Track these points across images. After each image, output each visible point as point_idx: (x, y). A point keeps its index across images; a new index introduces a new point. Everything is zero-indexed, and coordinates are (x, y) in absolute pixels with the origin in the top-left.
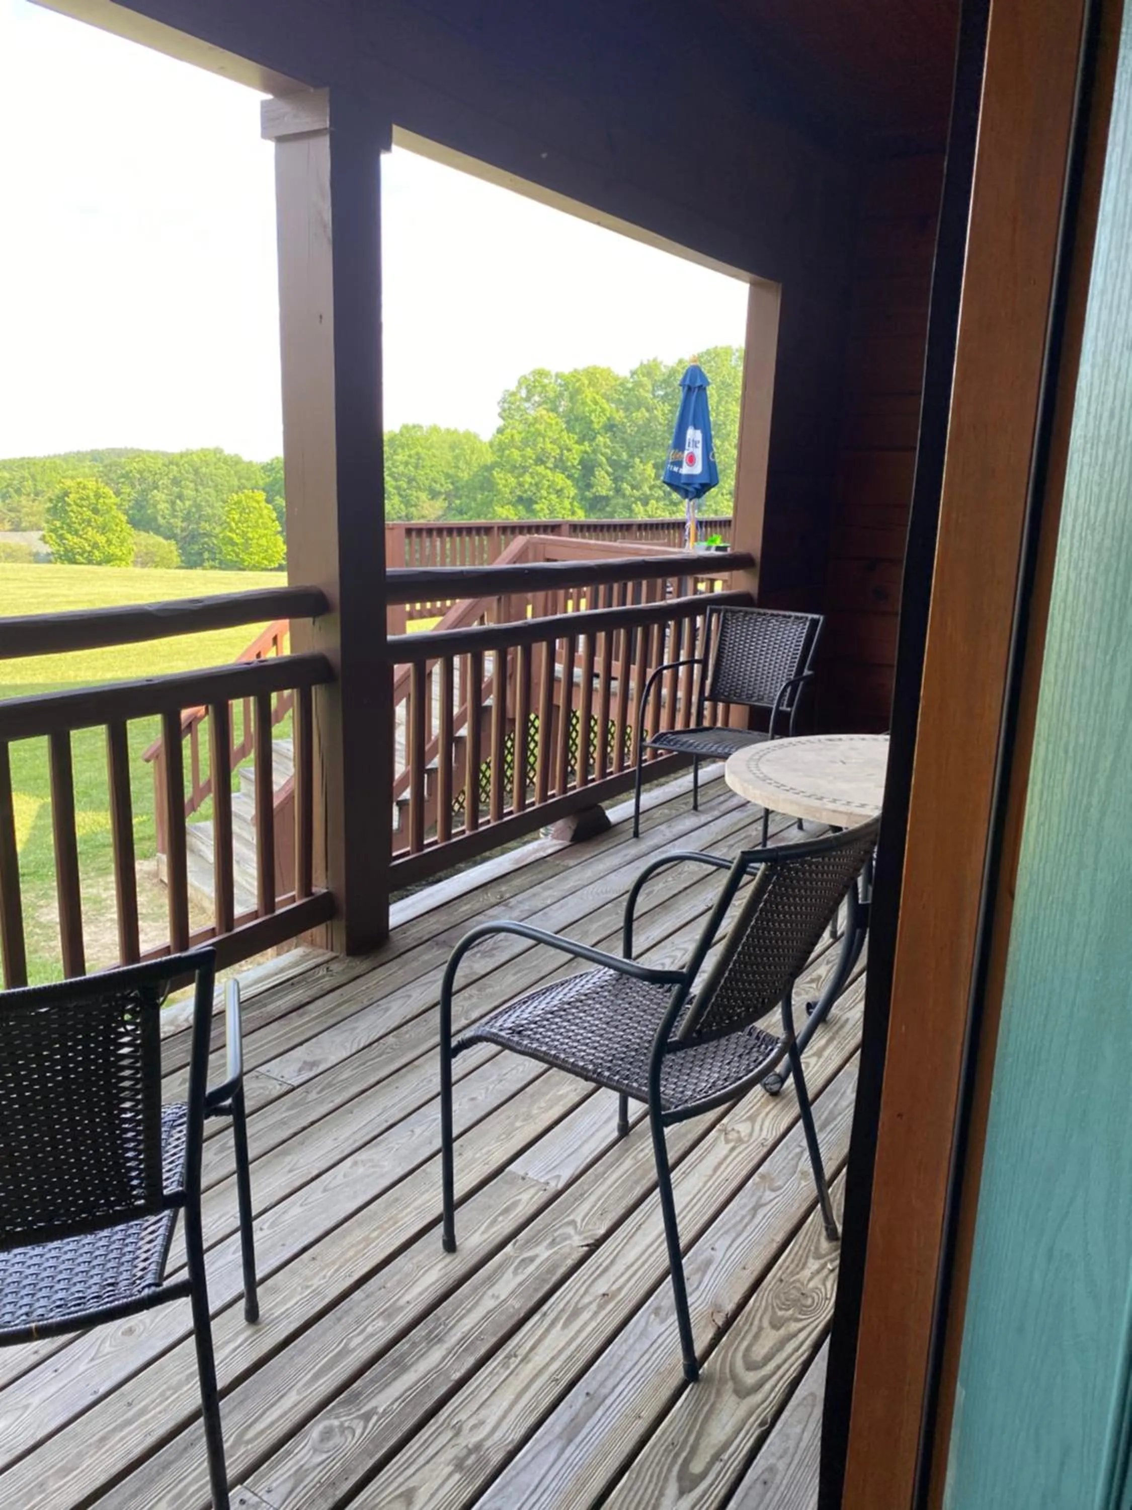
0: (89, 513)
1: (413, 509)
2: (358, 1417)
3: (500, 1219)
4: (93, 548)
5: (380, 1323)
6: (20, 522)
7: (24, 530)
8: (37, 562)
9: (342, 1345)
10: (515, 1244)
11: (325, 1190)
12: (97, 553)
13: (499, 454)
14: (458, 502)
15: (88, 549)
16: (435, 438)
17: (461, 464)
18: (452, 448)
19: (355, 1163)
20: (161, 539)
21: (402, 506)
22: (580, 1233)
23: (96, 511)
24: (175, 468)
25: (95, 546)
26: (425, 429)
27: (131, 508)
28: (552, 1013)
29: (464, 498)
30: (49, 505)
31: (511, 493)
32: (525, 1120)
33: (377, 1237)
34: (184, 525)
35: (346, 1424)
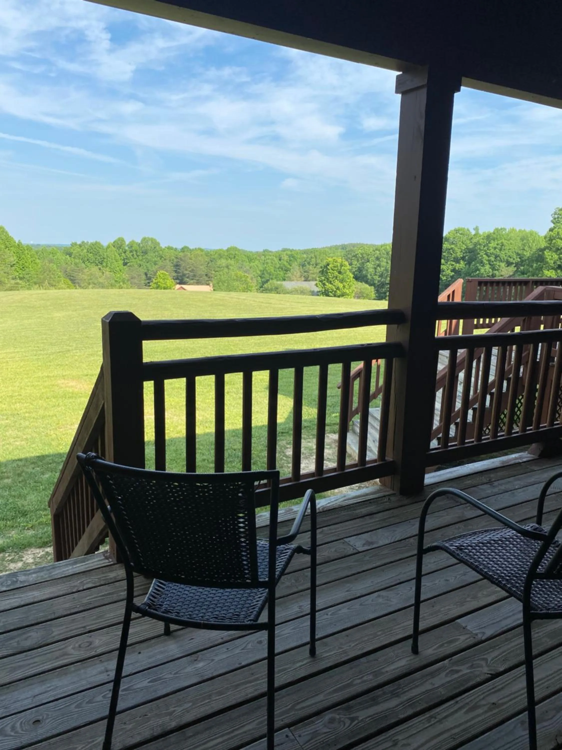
0: (337, 273)
1: (496, 272)
2: (349, 718)
3: (446, 645)
4: (337, 289)
5: (371, 677)
6: (308, 277)
7: (309, 281)
8: (313, 295)
9: (350, 681)
10: (450, 661)
11: (361, 605)
12: (338, 291)
13: (549, 242)
14: (522, 268)
15: (335, 290)
16: (512, 235)
17: (526, 248)
18: (522, 240)
19: (379, 596)
20: (367, 286)
21: (490, 270)
22: (488, 666)
23: (340, 272)
24: (378, 252)
25: (338, 288)
26: (507, 230)
27: (356, 271)
28: (483, 543)
29: (526, 266)
30: (321, 270)
31: (554, 263)
32: (471, 598)
33: (380, 635)
34: (380, 279)
35: (342, 719)
